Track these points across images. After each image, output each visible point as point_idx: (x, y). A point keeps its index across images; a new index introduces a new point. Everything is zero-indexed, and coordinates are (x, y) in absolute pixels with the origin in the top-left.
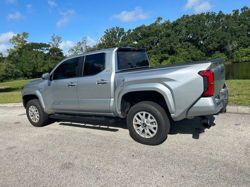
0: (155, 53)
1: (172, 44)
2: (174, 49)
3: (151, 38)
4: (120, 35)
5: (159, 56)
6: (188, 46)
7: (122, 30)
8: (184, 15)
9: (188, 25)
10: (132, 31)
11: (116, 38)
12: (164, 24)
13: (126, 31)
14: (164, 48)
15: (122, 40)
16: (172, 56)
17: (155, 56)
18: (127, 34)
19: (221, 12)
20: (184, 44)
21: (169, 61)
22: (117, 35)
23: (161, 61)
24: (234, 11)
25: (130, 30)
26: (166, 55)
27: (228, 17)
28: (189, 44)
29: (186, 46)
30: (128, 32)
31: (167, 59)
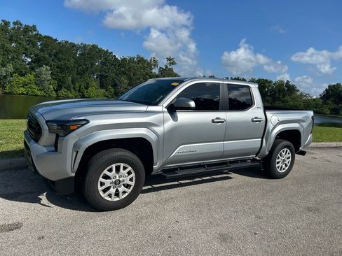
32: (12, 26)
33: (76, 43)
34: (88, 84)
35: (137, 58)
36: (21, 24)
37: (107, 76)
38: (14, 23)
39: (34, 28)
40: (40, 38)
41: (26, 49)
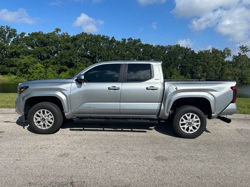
0: (54, 64)
1: (71, 57)
2: (73, 62)
3: (50, 48)
4: (10, 36)
5: (58, 67)
6: (87, 62)
7: (15, 31)
8: (83, 33)
9: (87, 43)
10: (26, 35)
11: (4, 38)
12: (63, 36)
13: (18, 33)
14: (64, 60)
15: (13, 42)
16: (71, 69)
17: (53, 66)
18: (20, 37)
19: (113, 38)
20: (83, 59)
21: (67, 73)
22: (7, 35)
23: (59, 72)
24: (122, 39)
25: (23, 34)
26: (65, 67)
27: (118, 43)
28: (88, 60)
29: (85, 61)
30: (20, 35)
31: (65, 71)
32: (127, 41)
33: (165, 46)
34: (171, 73)
35: (212, 50)
36: (132, 39)
37: (185, 67)
38: (128, 39)
39: (139, 40)
40: (142, 46)
41: (133, 54)
